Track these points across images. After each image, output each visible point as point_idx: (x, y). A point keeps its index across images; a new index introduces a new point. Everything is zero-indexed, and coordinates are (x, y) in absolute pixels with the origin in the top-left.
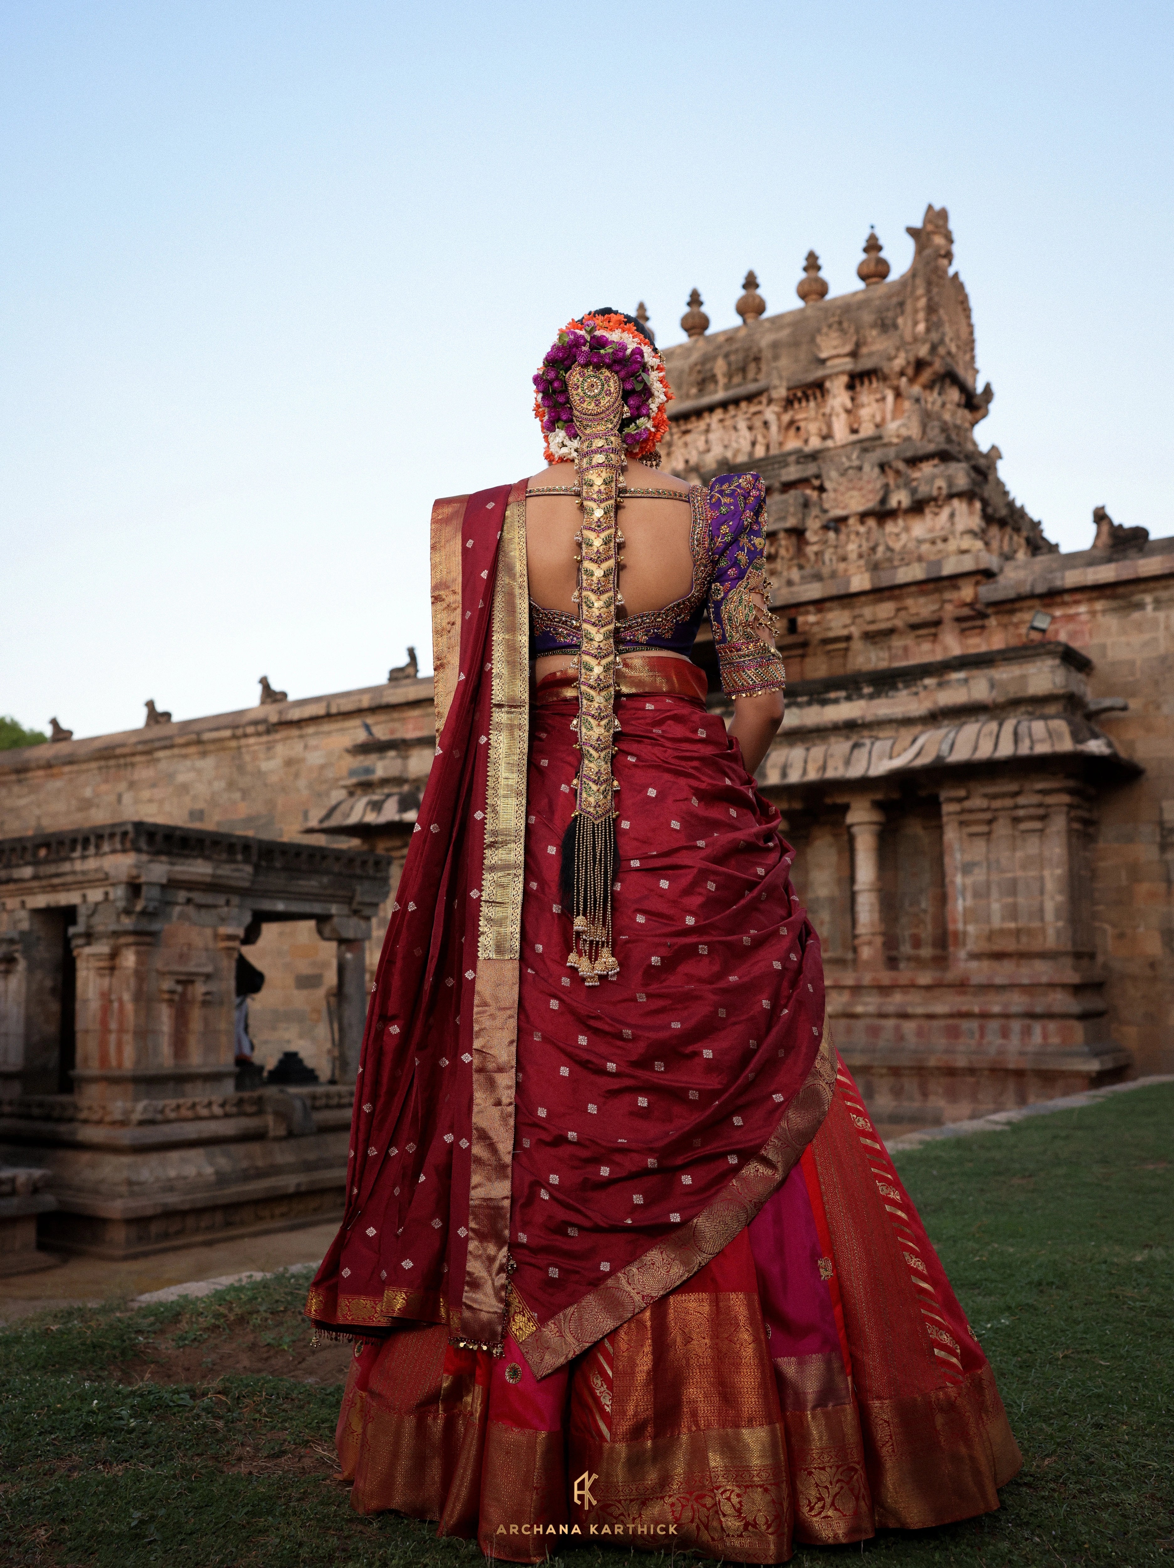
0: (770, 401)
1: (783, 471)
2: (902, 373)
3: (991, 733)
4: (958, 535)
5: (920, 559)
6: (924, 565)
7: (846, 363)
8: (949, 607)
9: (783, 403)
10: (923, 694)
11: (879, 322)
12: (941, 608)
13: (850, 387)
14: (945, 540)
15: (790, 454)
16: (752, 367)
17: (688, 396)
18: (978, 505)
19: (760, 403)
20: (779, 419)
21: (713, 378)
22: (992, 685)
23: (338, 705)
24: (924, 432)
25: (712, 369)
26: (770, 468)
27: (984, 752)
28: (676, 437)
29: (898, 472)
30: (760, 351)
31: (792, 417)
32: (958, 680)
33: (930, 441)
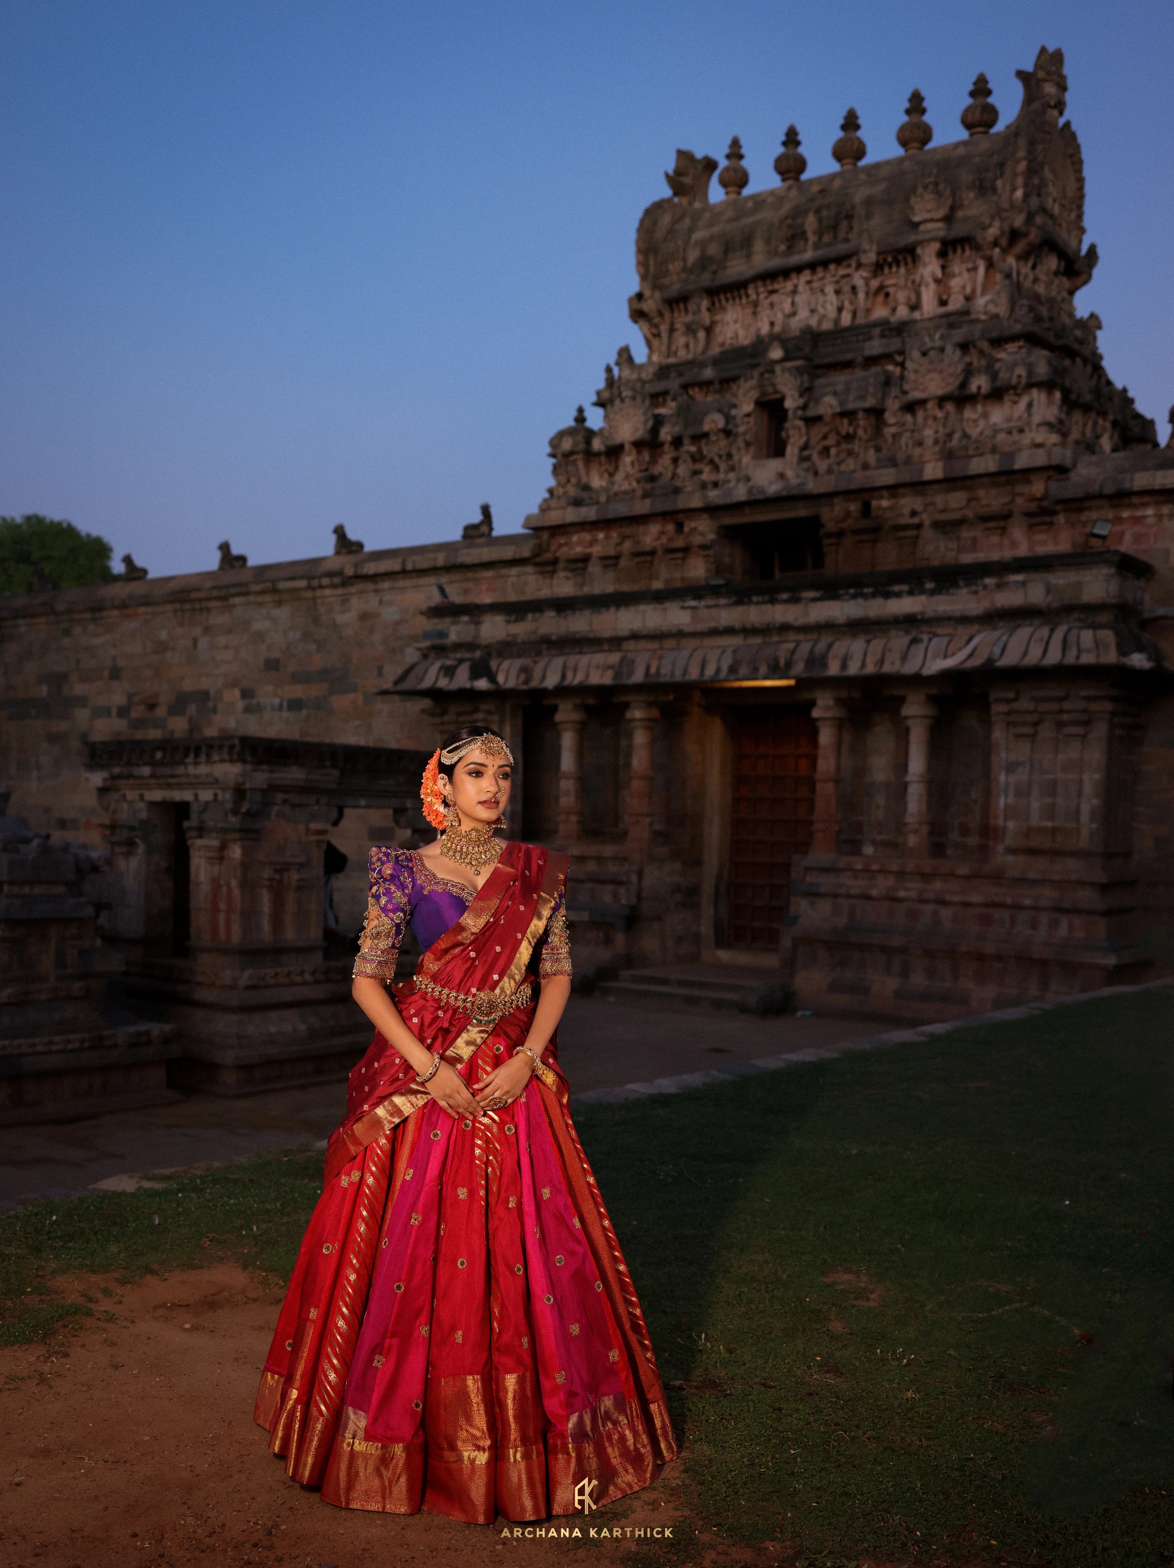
0: (859, 266)
1: (867, 345)
2: (995, 244)
3: (1041, 639)
4: (1034, 427)
5: (994, 450)
6: (997, 456)
7: (940, 229)
8: (1020, 501)
9: (873, 269)
10: (982, 593)
11: (977, 183)
12: (1012, 501)
13: (942, 254)
14: (1021, 431)
15: (875, 324)
16: (844, 224)
17: (776, 253)
18: (1058, 395)
19: (849, 266)
20: (867, 284)
21: (803, 235)
22: (1049, 590)
23: (414, 562)
24: (1012, 310)
25: (802, 225)
26: (854, 339)
27: (1033, 658)
28: (762, 296)
29: (982, 353)
30: (853, 207)
31: (882, 283)
32: (1016, 582)
33: (1017, 321)
